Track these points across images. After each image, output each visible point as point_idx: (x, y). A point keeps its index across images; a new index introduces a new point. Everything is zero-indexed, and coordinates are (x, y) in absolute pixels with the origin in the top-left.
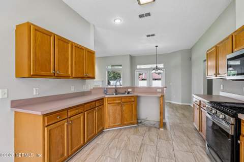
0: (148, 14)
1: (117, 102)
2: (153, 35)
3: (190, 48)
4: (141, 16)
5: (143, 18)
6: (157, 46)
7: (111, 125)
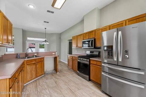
0: (53, 12)
1: (33, 62)
2: (48, 22)
3: (60, 33)
4: (48, 11)
5: (49, 13)
6: (45, 28)
7: (29, 80)
